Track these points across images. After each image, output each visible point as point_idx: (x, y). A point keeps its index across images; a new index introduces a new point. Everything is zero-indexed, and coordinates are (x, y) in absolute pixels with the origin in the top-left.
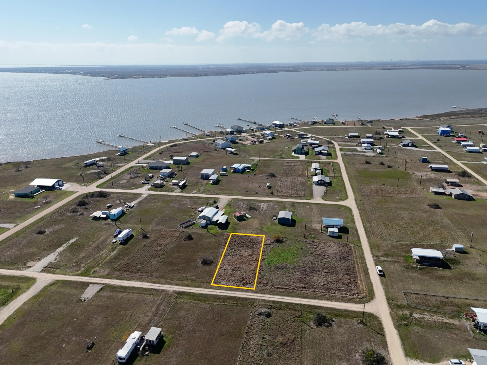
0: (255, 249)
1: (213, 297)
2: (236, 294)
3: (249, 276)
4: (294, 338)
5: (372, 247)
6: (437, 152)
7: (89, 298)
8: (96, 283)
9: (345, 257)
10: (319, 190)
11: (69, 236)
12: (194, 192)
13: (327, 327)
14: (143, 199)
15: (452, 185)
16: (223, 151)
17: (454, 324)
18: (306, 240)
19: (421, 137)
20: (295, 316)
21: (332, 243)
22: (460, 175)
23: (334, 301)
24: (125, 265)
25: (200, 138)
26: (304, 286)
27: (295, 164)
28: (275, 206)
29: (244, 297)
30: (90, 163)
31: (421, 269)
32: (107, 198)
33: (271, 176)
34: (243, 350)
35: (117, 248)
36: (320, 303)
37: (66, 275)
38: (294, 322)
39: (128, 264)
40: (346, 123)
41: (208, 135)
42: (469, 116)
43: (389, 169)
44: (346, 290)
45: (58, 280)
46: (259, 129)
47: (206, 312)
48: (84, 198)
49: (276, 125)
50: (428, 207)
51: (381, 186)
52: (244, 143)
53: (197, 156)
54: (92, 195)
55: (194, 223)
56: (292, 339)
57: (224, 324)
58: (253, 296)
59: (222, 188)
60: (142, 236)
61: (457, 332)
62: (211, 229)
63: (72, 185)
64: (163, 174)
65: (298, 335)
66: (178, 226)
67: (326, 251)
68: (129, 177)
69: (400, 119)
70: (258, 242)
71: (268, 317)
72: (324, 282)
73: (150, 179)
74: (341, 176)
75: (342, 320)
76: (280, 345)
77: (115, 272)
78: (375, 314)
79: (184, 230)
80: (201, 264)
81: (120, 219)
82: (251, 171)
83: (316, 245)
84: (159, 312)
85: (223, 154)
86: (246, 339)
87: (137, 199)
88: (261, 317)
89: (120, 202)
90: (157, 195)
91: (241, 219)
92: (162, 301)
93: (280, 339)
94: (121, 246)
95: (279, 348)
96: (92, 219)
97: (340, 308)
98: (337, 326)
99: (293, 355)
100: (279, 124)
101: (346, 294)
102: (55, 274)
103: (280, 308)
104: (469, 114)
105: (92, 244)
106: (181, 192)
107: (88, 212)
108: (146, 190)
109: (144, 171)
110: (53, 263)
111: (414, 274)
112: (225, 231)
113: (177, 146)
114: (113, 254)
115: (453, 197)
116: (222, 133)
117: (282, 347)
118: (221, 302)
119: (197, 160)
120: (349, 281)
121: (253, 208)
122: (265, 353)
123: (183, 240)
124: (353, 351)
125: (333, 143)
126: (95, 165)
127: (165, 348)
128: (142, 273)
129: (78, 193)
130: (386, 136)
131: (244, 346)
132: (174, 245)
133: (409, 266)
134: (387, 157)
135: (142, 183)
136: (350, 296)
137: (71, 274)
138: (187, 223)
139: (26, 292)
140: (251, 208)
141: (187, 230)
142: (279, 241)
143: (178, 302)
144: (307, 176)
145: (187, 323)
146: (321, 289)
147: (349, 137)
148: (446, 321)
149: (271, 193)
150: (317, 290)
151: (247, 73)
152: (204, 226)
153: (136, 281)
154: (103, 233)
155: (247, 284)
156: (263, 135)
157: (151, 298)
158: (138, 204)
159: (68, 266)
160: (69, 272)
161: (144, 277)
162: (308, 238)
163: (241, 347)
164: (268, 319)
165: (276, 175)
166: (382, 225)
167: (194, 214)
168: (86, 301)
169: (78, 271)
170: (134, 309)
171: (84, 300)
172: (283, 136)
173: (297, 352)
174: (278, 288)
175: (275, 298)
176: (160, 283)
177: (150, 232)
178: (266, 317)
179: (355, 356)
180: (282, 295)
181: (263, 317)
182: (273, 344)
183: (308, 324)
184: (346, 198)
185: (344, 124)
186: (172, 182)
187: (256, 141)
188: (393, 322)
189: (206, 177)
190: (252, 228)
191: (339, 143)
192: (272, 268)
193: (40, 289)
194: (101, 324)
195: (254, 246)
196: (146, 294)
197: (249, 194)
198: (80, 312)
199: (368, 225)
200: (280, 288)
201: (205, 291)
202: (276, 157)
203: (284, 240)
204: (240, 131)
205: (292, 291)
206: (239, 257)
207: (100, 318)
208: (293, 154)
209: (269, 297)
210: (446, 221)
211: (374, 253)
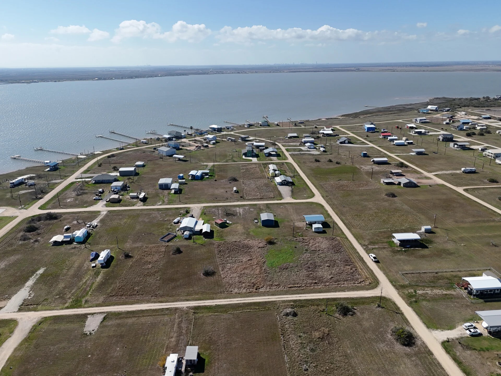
0: (251, 254)
1: (232, 306)
2: (254, 299)
3: (258, 281)
4: (328, 331)
5: (357, 237)
6: (371, 147)
7: (95, 331)
8: (95, 313)
9: (338, 249)
10: (285, 190)
11: (33, 267)
12: (159, 204)
13: (352, 316)
14: (104, 217)
15: (397, 176)
16: (170, 159)
17: (452, 295)
18: (296, 238)
19: (352, 135)
20: (319, 311)
21: (320, 238)
22: (399, 166)
23: (347, 291)
24: (120, 288)
25: (138, 146)
26: (314, 281)
27: (250, 167)
28: (251, 209)
29: (263, 302)
30: (18, 182)
31: (405, 251)
32: (59, 220)
33: (233, 181)
34: (286, 352)
35: (101, 273)
36: (336, 295)
37: (53, 310)
38: (321, 316)
39: (122, 288)
40: (281, 125)
41: (145, 142)
42: (381, 114)
43: (338, 165)
44: (353, 280)
45: (46, 317)
46: (198, 134)
47: (232, 322)
48: (30, 222)
49: (214, 129)
50: (386, 196)
51: (339, 182)
52: (188, 149)
53: (143, 166)
54: (39, 218)
55: (175, 236)
56: (327, 332)
57: (256, 331)
58: (271, 298)
59: (187, 196)
60: (124, 256)
61: (457, 300)
62: (197, 239)
63: (6, 209)
64: (115, 188)
65: (330, 327)
66: (159, 240)
67: (318, 246)
68: (74, 194)
69: (326, 119)
70: (251, 246)
71: (296, 317)
72: (330, 275)
73: (102, 195)
74: (299, 175)
75: (362, 307)
76: (318, 340)
77: (111, 298)
78: (387, 296)
79: (167, 244)
80: (204, 276)
81: (88, 241)
82: (210, 177)
83: (307, 243)
84: (183, 331)
85: (171, 162)
86: (284, 340)
87: (97, 217)
88: (288, 317)
89: (78, 222)
90: (118, 211)
91: (223, 225)
92: (180, 319)
93: (317, 334)
94: (104, 269)
95: (319, 343)
96: (52, 245)
97: (355, 296)
98: (360, 313)
99: (333, 346)
100: (217, 128)
101: (354, 283)
102: (38, 311)
103: (301, 306)
104: (381, 112)
105: (68, 272)
106: (144, 205)
107: (43, 238)
108: (102, 207)
109: (89, 186)
110: (29, 300)
111: (402, 257)
112: (213, 240)
113: (114, 156)
114: (99, 279)
115: (402, 185)
116: (158, 139)
117: (321, 341)
118: (243, 310)
119: (145, 170)
120: (352, 271)
121: (230, 214)
122: (308, 350)
123: (172, 254)
124: (384, 332)
125: (277, 145)
126: (25, 184)
127: (207, 365)
128: (143, 294)
129: (18, 217)
130: (322, 135)
131: (285, 347)
132: (164, 261)
133: (395, 250)
134: (331, 154)
135: (94, 199)
136: (358, 284)
137: (58, 308)
138: (168, 236)
139: (10, 337)
140: (228, 214)
141: (170, 244)
142: (271, 243)
143: (197, 317)
144: (268, 178)
145: (218, 336)
146: (331, 282)
147: (289, 138)
148: (445, 292)
149: (241, 197)
150: (328, 284)
151: (156, 76)
152: (188, 237)
153: (141, 304)
154: (74, 258)
155: (260, 288)
156: (205, 140)
157: (166, 318)
158: (101, 223)
159: (50, 300)
160: (54, 306)
161: (148, 298)
162: (296, 236)
163: (283, 349)
164: (296, 319)
165: (238, 179)
166: (356, 217)
167: (171, 227)
168: (92, 334)
169: (65, 303)
170: (153, 332)
171: (90, 334)
172: (226, 140)
173: (337, 343)
174: (291, 287)
175: (293, 297)
176: (169, 302)
177: (131, 251)
178: (293, 316)
179: (387, 337)
180: (299, 294)
181: (290, 317)
182: (312, 340)
183: (335, 316)
184: (313, 195)
185: (278, 125)
186: (130, 196)
187: (200, 146)
188: (404, 301)
189: (166, 187)
190: (239, 234)
191: (282, 144)
192: (276, 269)
193: (28, 331)
194: (123, 355)
195: (249, 250)
196: (158, 315)
197: (220, 200)
198: (91, 347)
199: (344, 218)
200: (293, 287)
201: (221, 302)
202: (229, 161)
203: (275, 241)
204: (179, 137)
205: (305, 288)
206: (239, 264)
207: (118, 349)
208: (244, 157)
209: (287, 297)
210: (405, 207)
211: (360, 243)
